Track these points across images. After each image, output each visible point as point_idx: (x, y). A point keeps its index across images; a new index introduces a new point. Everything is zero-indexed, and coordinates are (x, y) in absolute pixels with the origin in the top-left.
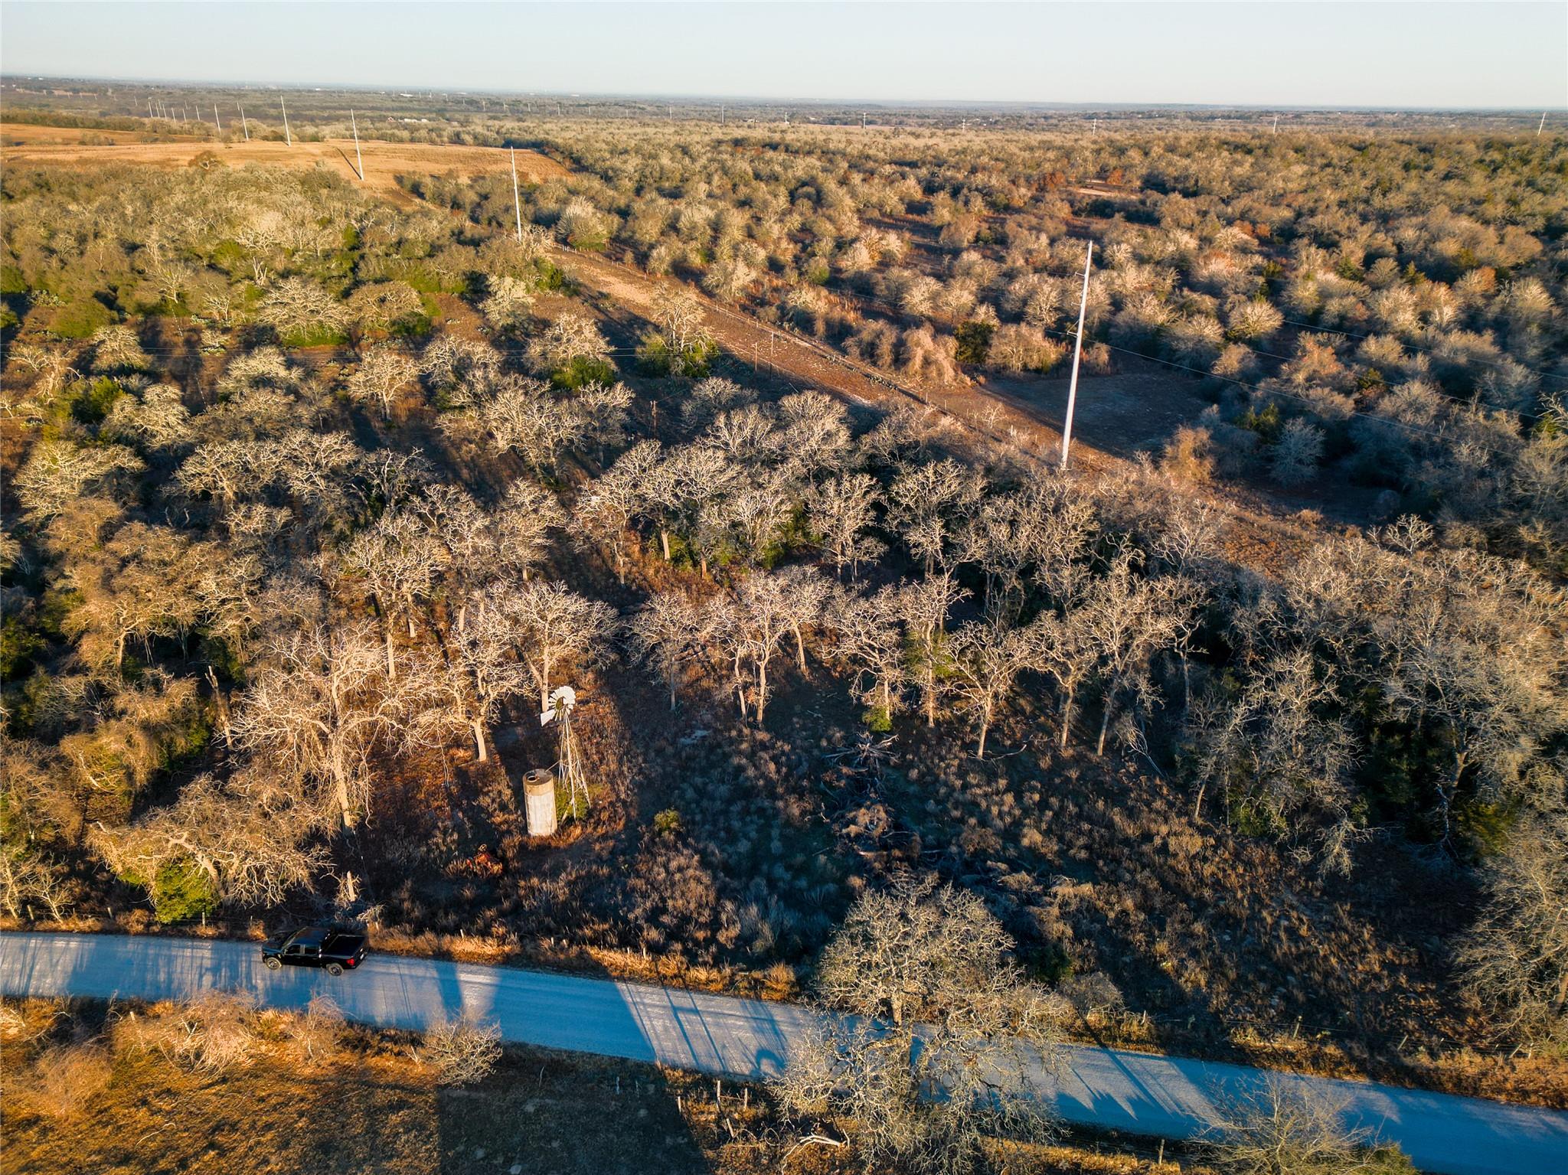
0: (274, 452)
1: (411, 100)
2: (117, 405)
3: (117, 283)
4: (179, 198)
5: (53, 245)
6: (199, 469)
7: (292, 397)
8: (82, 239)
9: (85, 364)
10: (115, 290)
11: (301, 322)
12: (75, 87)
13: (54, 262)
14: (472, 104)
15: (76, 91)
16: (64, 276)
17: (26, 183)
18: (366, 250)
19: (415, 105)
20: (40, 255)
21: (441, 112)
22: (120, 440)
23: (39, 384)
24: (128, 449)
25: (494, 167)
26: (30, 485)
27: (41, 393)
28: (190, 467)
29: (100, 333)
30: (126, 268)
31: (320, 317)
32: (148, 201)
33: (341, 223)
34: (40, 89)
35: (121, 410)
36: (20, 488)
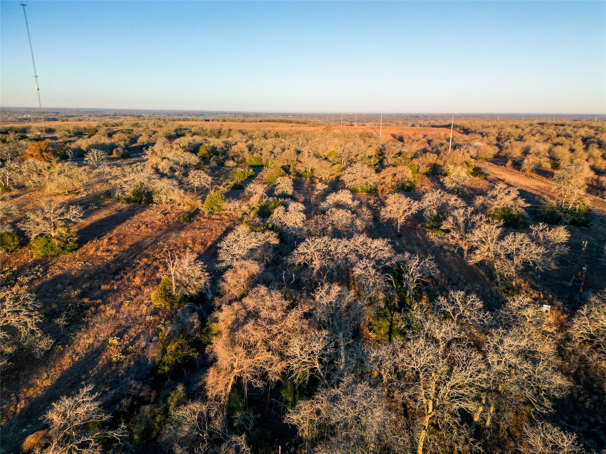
0: (346, 246)
1: (395, 116)
2: (276, 211)
3: (291, 165)
4: (317, 139)
5: (274, 151)
6: (306, 251)
7: (355, 215)
8: (283, 150)
9: (270, 192)
10: (289, 166)
11: (358, 182)
12: (294, 115)
13: (272, 157)
14: (417, 117)
15: (294, 116)
16: (274, 161)
17: (273, 135)
18: (386, 156)
19: (397, 118)
20: (269, 154)
21: (406, 119)
22: (273, 228)
23: (251, 199)
24: (275, 234)
25: (431, 133)
26: (225, 248)
27: (250, 203)
28: (301, 248)
29: (279, 180)
30: (295, 160)
31: (366, 180)
32: (307, 140)
33: (375, 147)
34: (285, 116)
35: (278, 213)
36: (220, 248)
